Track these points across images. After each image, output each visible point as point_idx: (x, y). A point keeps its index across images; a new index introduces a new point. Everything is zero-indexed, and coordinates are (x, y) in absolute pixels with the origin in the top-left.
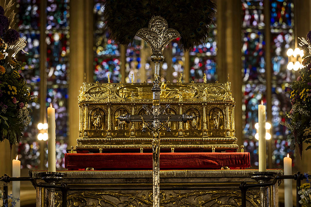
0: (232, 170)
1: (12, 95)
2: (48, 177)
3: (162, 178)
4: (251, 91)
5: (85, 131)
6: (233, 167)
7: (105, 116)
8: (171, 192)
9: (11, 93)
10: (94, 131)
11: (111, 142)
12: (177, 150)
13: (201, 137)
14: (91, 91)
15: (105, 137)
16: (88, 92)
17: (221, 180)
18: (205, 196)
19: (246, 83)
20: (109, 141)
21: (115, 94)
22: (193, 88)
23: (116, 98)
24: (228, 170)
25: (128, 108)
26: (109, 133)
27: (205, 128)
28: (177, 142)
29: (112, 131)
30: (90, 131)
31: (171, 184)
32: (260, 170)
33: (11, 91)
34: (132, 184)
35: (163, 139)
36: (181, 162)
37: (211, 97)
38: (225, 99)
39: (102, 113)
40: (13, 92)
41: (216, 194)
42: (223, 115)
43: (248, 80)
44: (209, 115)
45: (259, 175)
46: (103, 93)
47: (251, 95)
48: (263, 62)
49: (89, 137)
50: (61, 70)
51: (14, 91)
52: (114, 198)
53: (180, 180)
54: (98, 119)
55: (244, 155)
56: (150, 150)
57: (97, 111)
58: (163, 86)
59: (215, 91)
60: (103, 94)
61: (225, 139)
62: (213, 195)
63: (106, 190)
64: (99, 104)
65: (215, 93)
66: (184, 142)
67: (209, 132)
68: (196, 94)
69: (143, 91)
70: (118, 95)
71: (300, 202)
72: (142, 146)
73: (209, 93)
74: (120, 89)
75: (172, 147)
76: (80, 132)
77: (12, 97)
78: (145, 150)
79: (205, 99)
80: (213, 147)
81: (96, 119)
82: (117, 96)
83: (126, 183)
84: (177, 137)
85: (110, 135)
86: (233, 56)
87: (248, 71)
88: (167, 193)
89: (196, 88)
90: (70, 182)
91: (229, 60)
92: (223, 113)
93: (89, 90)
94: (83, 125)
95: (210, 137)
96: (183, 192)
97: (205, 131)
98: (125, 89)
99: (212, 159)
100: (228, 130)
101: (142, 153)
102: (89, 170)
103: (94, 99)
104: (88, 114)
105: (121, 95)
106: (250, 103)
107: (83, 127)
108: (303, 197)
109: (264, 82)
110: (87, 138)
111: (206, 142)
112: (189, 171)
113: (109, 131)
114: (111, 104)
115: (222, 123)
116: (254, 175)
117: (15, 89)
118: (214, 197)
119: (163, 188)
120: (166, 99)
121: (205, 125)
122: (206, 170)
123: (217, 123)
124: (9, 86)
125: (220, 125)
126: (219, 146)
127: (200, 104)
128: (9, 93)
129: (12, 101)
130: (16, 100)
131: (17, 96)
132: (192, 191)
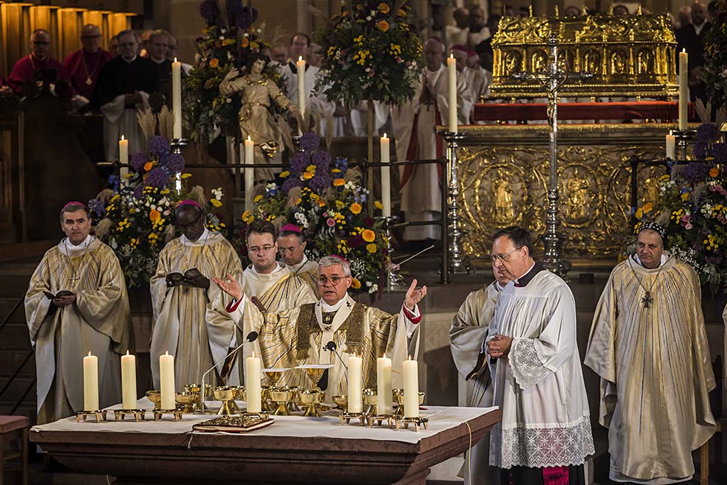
1: (394, 55)
5: (498, 77)
7: (521, 58)
8: (590, 147)
9: (394, 53)
14: (509, 29)
16: (505, 31)
18: (629, 152)
21: (534, 32)
23: (534, 37)
27: (632, 72)
28: (599, 90)
30: (504, 77)
32: (681, 127)
33: (393, 51)
38: (654, 38)
39: (517, 56)
40: (396, 52)
42: (652, 56)
44: (637, 57)
46: (521, 30)
49: (503, 85)
51: (396, 50)
52: (528, 154)
54: (512, 63)
57: (511, 54)
58: (589, 21)
59: (648, 27)
60: (521, 32)
61: (653, 85)
63: (518, 145)
64: (515, 46)
65: (646, 28)
69: (566, 28)
70: (537, 33)
73: (641, 29)
77: (396, 57)
79: (632, 38)
81: (510, 63)
82: (535, 35)
84: (599, 83)
89: (626, 23)
93: (507, 27)
94: (497, 69)
96: (603, 147)
97: (632, 76)
98: (547, 24)
99: (637, 110)
100: (658, 75)
103: (509, 38)
104: (502, 58)
105: (540, 33)
107: (497, 72)
110: (500, 85)
114: (526, 46)
115: (651, 66)
117: (397, 47)
121: (632, 68)
123: (645, 66)
124: (392, 44)
127: (626, 44)
128: (391, 53)
129: (395, 61)
130: (400, 59)
131: (401, 56)
132: (614, 146)
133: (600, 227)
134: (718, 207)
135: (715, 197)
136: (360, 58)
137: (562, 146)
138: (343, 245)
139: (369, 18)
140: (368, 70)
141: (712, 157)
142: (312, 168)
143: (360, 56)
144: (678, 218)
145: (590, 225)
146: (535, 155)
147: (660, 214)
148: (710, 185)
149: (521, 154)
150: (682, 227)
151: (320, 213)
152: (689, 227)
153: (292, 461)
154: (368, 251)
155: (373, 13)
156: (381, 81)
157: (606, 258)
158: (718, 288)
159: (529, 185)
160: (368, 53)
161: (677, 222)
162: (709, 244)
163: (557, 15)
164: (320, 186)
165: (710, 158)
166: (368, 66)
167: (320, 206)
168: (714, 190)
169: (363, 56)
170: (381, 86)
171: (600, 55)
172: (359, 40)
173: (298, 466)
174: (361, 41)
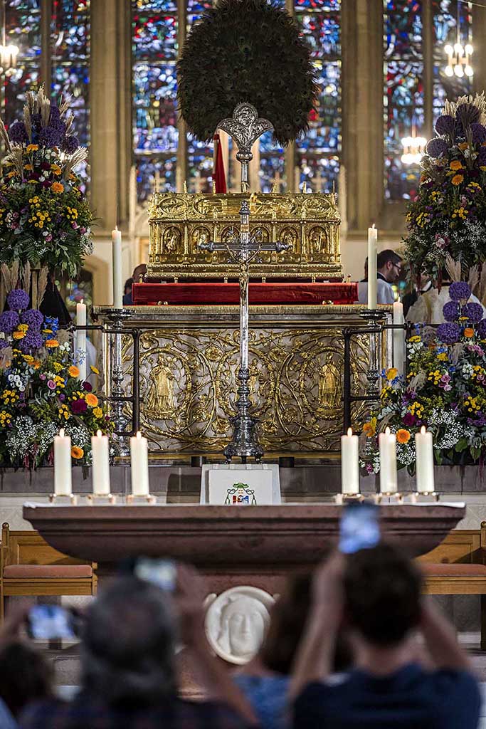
0: (335, 306)
1: (71, 219)
2: (113, 315)
3: (251, 314)
4: (398, 73)
5: (157, 255)
6: (336, 301)
7: (180, 236)
8: (261, 331)
9: (71, 217)
10: (169, 256)
11: (188, 270)
12: (269, 280)
13: (299, 263)
14: (164, 204)
15: (181, 263)
16: (160, 206)
17: (322, 317)
18: (303, 336)
19: (390, 60)
20: (186, 268)
21: (194, 209)
22: (290, 201)
23: (194, 213)
24: (332, 305)
25: (210, 227)
26: (186, 258)
27: (304, 251)
28: (269, 270)
29: (190, 255)
30: (163, 255)
31: (262, 322)
32: (370, 307)
33: (71, 215)
34: (215, 322)
35: (252, 265)
36: (275, 295)
37: (312, 213)
38: (328, 216)
39: (178, 234)
40: (73, 216)
41: (317, 333)
42: (326, 235)
43: (393, 54)
44: (309, 236)
45: (368, 313)
46: (178, 206)
47: (397, 79)
48: (418, 23)
49: (162, 263)
50: (76, 35)
51: (74, 214)
52: (193, 338)
53: (273, 317)
54: (172, 240)
55: (351, 286)
56: (236, 280)
57: (171, 231)
58: (253, 198)
59: (317, 205)
60: (179, 208)
61: (327, 266)
62: (313, 336)
63: (182, 328)
64: (174, 222)
65: (316, 207)
66: (277, 270)
67: (309, 257)
68: (293, 209)
69: (228, 205)
70: (197, 210)
71: (410, 357)
72: (226, 275)
73: (309, 207)
74: (200, 201)
75: (263, 275)
76: (151, 256)
77: (72, 222)
78: (230, 280)
79: (304, 216)
80: (314, 275)
81: (169, 240)
82: (195, 211)
83: (208, 320)
84: (269, 263)
85: (188, 260)
86: (369, 14)
87: (393, 38)
88: (257, 332)
89: (293, 201)
90: (139, 318)
91: (362, 20)
92: (326, 233)
93: (161, 203)
94: (155, 247)
95: (310, 263)
96: (275, 331)
97: (304, 256)
98: (205, 201)
99: (311, 291)
100: (332, 255)
101: (226, 283)
102: (162, 304)
103: (167, 214)
104: (161, 234)
105: (200, 209)
106: (396, 93)
107: (155, 250)
108: (412, 351)
109: (420, 56)
110: (159, 264)
111: (305, 270)
112: (284, 306)
113: (186, 256)
114: (188, 222)
115: (324, 245)
116: (362, 313)
117: (75, 211)
118: (314, 337)
119: (252, 326)
120: (257, 215)
121: (304, 248)
122: (304, 306)
123: (318, 246)
124: (68, 208)
125: (322, 248)
126: (321, 274)
127: (297, 222)
128: (68, 217)
129: (72, 226)
130: (76, 224)
131: (77, 221)
132: (288, 330)
133: (272, 416)
134: (478, 368)
135: (473, 358)
136: (39, 219)
137: (230, 329)
138: (64, 410)
139: (42, 179)
140: (45, 234)
141: (466, 316)
142: (24, 327)
143: (38, 218)
144: (437, 378)
145: (260, 414)
146: (200, 338)
147: (413, 376)
148: (468, 344)
149: (184, 338)
150: (440, 388)
151: (34, 377)
152: (448, 388)
153: (320, 532)
154: (94, 416)
155: (46, 173)
156: (58, 247)
157: (278, 451)
158: (480, 452)
159: (193, 372)
160: (47, 214)
161: (436, 383)
162: (470, 406)
163: (214, 191)
164: (34, 346)
165: (464, 318)
166: (46, 230)
167: (35, 368)
168: (473, 350)
169: (43, 218)
170: (58, 252)
171: (268, 235)
172: (35, 201)
173: (324, 538)
174: (38, 202)
